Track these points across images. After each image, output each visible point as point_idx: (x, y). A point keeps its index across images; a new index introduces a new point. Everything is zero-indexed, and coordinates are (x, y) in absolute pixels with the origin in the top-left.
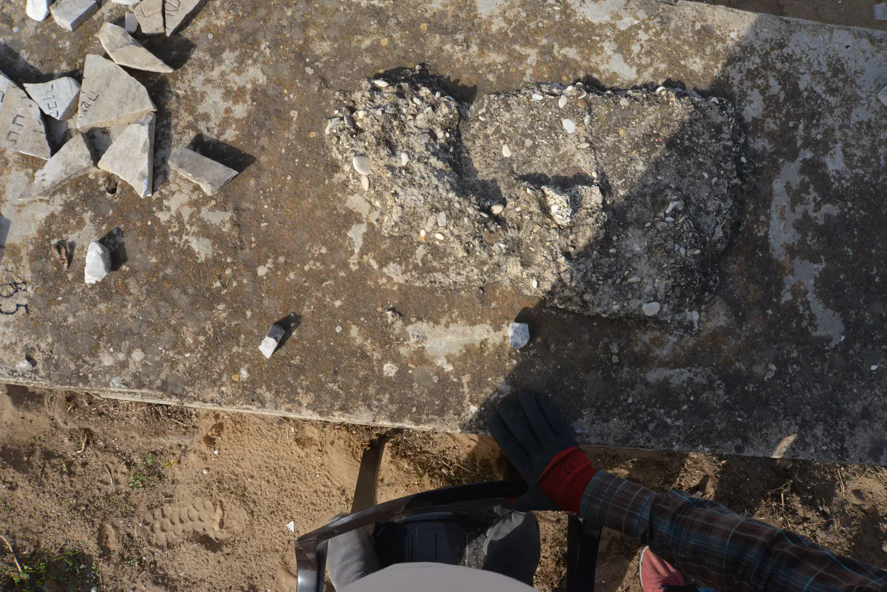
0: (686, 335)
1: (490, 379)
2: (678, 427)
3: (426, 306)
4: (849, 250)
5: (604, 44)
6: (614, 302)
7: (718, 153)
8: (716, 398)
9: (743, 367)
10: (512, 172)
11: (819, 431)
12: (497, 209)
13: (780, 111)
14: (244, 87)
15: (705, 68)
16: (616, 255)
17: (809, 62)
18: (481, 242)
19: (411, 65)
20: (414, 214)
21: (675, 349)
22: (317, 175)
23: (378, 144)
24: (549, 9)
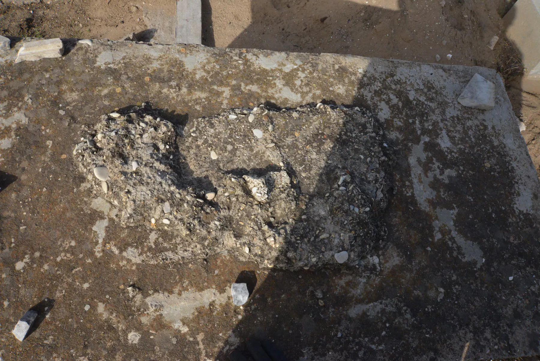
0: (372, 275)
1: (221, 335)
2: (381, 351)
3: (161, 279)
4: (470, 198)
5: (275, 81)
6: (312, 256)
7: (367, 141)
8: (406, 322)
9: (420, 294)
10: (220, 169)
11: (488, 334)
12: (210, 196)
13: (402, 114)
14: (10, 127)
15: (346, 91)
16: (307, 220)
17: (411, 83)
18: (200, 221)
19: (138, 104)
20: (144, 206)
21: (366, 288)
22: (67, 186)
23: (113, 156)
24: (235, 63)
